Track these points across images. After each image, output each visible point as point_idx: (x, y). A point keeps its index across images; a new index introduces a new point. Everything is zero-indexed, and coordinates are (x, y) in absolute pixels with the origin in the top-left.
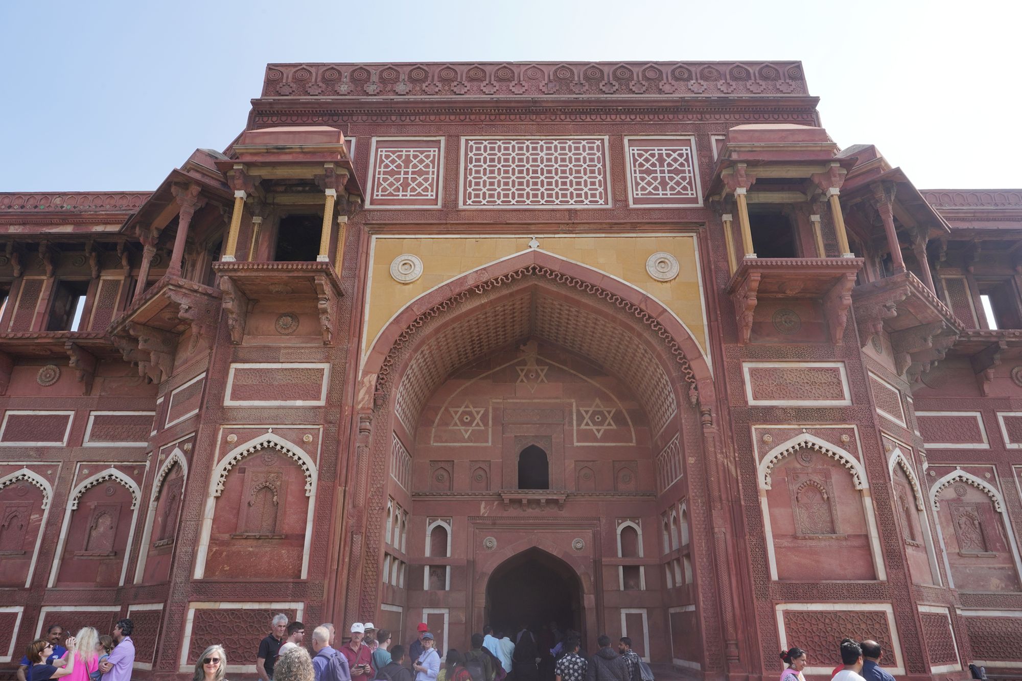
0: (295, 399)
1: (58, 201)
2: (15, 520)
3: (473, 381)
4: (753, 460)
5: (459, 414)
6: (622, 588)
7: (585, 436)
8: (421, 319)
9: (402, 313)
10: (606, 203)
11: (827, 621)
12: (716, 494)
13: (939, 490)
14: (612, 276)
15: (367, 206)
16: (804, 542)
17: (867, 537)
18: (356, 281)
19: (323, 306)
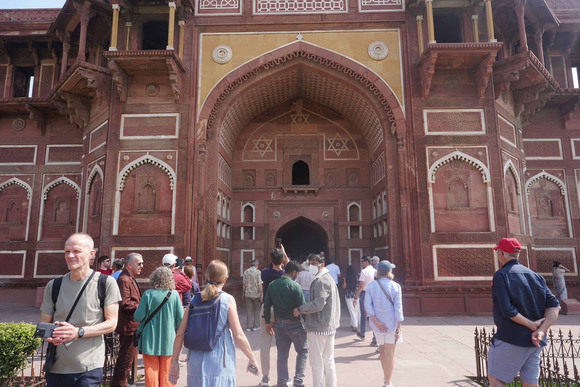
0: (161, 134)
1: (7, 15)
2: (14, 205)
3: (265, 124)
4: (426, 166)
5: (258, 143)
6: (349, 238)
7: (331, 154)
8: (232, 85)
9: (221, 82)
10: (345, 9)
11: (460, 253)
12: (403, 186)
13: (531, 183)
14: (347, 57)
15: (196, 14)
16: (451, 212)
17: (487, 209)
18: (192, 63)
19: (173, 78)
